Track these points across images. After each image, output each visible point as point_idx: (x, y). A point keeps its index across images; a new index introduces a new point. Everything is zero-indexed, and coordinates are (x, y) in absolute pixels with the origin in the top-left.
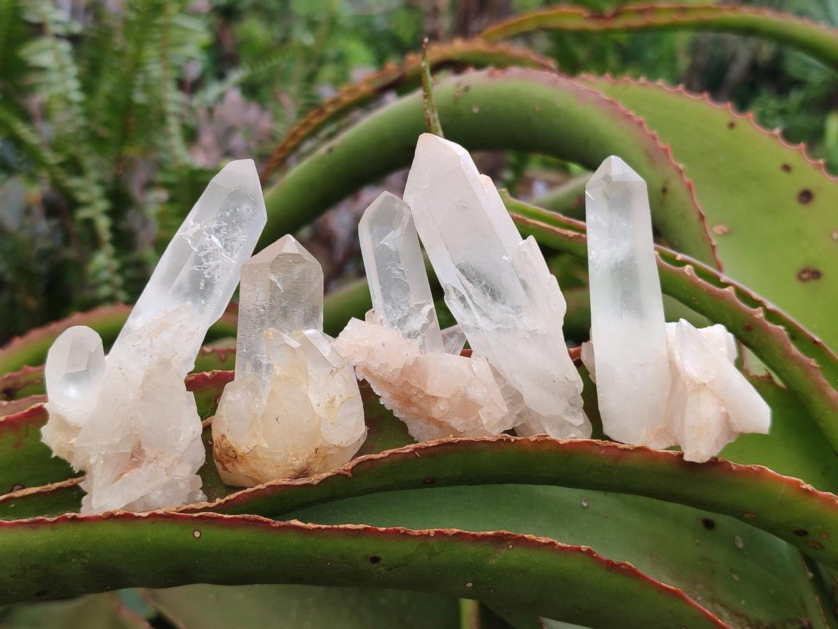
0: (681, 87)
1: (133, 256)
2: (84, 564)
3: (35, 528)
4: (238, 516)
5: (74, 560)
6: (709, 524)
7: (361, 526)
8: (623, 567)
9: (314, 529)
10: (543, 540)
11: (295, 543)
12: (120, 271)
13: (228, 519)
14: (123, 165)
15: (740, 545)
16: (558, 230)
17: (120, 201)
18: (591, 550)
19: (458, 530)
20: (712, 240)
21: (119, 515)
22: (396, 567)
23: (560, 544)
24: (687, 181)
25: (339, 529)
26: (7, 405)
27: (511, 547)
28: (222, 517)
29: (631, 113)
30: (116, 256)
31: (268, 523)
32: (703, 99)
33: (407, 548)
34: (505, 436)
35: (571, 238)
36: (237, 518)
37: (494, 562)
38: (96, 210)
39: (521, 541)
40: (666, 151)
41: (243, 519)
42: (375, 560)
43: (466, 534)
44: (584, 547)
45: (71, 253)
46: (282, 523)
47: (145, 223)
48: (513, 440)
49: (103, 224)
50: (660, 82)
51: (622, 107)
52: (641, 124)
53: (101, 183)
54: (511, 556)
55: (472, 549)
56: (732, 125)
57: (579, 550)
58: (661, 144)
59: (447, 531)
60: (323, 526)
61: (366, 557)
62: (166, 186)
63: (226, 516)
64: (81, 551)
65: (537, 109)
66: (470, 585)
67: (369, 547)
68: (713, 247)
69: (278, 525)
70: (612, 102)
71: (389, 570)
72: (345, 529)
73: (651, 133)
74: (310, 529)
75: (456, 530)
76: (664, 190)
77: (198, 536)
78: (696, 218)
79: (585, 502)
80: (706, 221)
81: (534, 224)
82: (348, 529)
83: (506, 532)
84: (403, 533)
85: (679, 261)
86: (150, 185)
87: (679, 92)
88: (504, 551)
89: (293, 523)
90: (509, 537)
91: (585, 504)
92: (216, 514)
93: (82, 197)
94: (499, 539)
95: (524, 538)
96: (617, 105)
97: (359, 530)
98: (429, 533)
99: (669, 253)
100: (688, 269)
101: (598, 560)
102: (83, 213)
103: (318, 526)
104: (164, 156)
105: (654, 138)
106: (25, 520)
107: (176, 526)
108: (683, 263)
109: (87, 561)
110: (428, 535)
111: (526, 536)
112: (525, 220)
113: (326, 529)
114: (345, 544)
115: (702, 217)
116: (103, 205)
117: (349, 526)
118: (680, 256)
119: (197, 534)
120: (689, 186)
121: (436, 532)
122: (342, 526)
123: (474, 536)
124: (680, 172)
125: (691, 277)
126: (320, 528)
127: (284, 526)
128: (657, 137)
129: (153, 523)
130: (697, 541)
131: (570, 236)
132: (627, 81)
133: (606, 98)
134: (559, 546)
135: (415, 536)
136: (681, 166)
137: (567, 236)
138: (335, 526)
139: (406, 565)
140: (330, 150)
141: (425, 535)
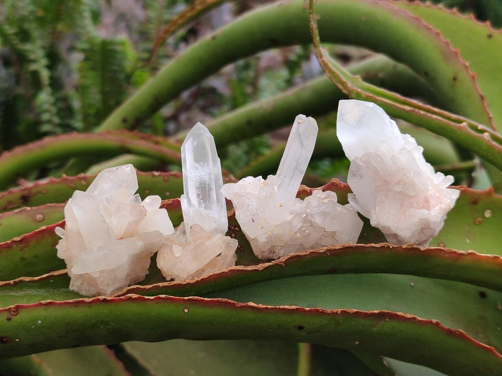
0: (455, 10)
1: (61, 94)
2: (108, 329)
3: (77, 306)
4: (214, 299)
5: (102, 327)
6: (483, 295)
7: (294, 307)
8: (457, 333)
9: (264, 308)
10: (408, 316)
11: (250, 316)
12: (54, 104)
13: (207, 301)
14: (56, 36)
15: (500, 307)
16: (398, 105)
17: (54, 59)
18: (438, 322)
19: (356, 310)
20: (490, 113)
21: (135, 298)
22: (313, 332)
23: (419, 318)
24: (472, 74)
25: (280, 309)
26: (31, 210)
27: (387, 320)
28: (203, 300)
29: (431, 27)
30: (53, 94)
31: (234, 304)
32: (470, 18)
33: (323, 321)
34: (386, 244)
35: (408, 111)
36: (214, 301)
37: (376, 329)
38: (40, 65)
39: (394, 317)
40: (456, 53)
41: (218, 301)
42: (301, 328)
43: (361, 312)
44: (434, 321)
45: (20, 90)
46: (243, 304)
47: (69, 73)
48: (391, 247)
49: (45, 74)
50: (441, 6)
51: (424, 22)
52: (438, 34)
53: (44, 48)
54: (387, 326)
55: (362, 322)
56: (490, 36)
57: (431, 322)
58: (452, 48)
59: (349, 311)
60: (269, 307)
61: (295, 326)
62: (83, 50)
63: (206, 299)
64: (108, 321)
65: (363, 20)
66: (357, 343)
67: (298, 320)
68: (490, 118)
69: (240, 306)
70: (416, 19)
71: (308, 334)
72: (284, 309)
73: (445, 41)
74: (261, 309)
75: (355, 310)
76: (455, 79)
77: (187, 312)
78: (478, 98)
79: (412, 282)
80: (484, 100)
81: (381, 101)
82: (286, 309)
83: (386, 311)
84: (321, 312)
85: (480, 130)
86: (72, 49)
87: (454, 13)
88: (382, 323)
89: (250, 304)
90: (387, 314)
91: (412, 284)
92: (199, 298)
93: (32, 57)
94: (381, 316)
95: (397, 314)
96: (420, 21)
97: (293, 310)
98: (337, 312)
99: (473, 124)
100: (486, 135)
101: (443, 329)
102: (33, 67)
103: (266, 306)
104: (80, 30)
105: (447, 44)
106: (70, 301)
107: (173, 306)
108: (482, 131)
109: (110, 327)
110: (337, 313)
111: (398, 313)
112: (375, 98)
113: (272, 308)
114: (283, 318)
115: (482, 98)
116: (44, 62)
117: (286, 307)
118: (480, 127)
119: (186, 311)
120: (473, 77)
121: (342, 311)
122: (282, 307)
123: (366, 313)
124: (467, 67)
125: (488, 141)
126: (267, 308)
127: (244, 306)
128: (449, 43)
129: (157, 303)
130: (477, 306)
131: (406, 110)
132: (417, 3)
133: (412, 15)
134: (418, 320)
135: (328, 314)
136: (467, 64)
137: (404, 110)
138: (277, 307)
139: (320, 331)
140: (214, 38)
141: (335, 313)
